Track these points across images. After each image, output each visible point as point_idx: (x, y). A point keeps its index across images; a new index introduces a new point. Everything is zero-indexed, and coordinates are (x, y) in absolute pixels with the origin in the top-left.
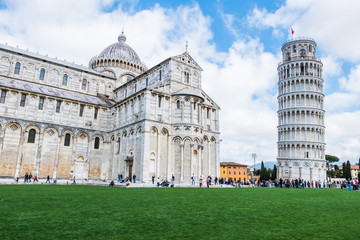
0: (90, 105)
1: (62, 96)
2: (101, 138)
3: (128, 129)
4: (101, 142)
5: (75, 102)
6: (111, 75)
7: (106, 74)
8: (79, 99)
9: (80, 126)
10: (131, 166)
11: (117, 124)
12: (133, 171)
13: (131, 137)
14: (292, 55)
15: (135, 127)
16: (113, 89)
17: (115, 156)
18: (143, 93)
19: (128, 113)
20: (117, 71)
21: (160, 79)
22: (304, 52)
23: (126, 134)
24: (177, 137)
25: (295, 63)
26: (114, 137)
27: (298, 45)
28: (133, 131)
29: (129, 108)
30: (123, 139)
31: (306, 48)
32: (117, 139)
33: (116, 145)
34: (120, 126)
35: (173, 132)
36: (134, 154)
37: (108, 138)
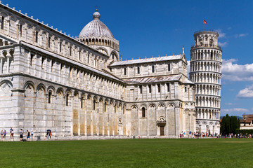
2: (125, 107)
7: (100, 51)
12: (166, 130)
13: (160, 108)
14: (205, 42)
15: (166, 103)
16: (107, 64)
17: (140, 120)
18: (173, 82)
19: (153, 92)
20: (109, 50)
21: (169, 70)
22: (212, 41)
23: (153, 105)
24: (187, 110)
25: (207, 50)
26: (135, 106)
27: (208, 35)
28: (162, 105)
29: (155, 88)
30: (149, 109)
31: (213, 38)
32: (141, 108)
33: (140, 112)
34: (145, 100)
35: (184, 106)
36: (167, 119)
37: (128, 106)
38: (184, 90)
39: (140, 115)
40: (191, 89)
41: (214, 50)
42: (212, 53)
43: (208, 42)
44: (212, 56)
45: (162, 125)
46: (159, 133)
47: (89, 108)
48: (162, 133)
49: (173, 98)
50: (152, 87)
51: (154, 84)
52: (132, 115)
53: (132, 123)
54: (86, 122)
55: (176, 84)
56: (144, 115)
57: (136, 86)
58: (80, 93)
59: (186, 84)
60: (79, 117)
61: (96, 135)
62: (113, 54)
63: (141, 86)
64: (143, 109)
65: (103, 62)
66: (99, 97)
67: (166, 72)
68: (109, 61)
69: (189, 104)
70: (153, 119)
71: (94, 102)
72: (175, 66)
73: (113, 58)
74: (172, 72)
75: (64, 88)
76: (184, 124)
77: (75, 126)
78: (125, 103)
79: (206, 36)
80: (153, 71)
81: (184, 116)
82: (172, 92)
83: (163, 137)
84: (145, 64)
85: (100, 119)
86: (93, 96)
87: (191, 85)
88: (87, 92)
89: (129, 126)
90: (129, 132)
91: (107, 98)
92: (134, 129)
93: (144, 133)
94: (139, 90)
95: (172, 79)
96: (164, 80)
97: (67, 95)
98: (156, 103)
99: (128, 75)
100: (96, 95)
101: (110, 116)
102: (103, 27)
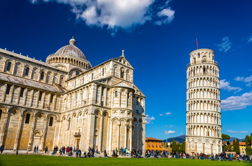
0: (47, 92)
1: (25, 84)
2: (54, 118)
3: (77, 112)
4: (54, 121)
5: (36, 90)
6: (64, 69)
7: (60, 68)
8: (39, 87)
9: (39, 108)
10: (78, 140)
11: (69, 107)
13: (80, 117)
14: (197, 59)
18: (90, 84)
20: (69, 66)
21: (103, 75)
24: (115, 119)
25: (199, 66)
26: (65, 117)
27: (201, 52)
28: (81, 113)
30: (72, 119)
32: (68, 119)
34: (72, 108)
35: (112, 115)
39: (67, 128)
41: (206, 65)
43: (201, 59)
44: (204, 71)
45: (78, 136)
59: (116, 87)
62: (78, 71)
67: (100, 78)
69: (119, 111)
72: (107, 70)
79: (198, 53)
80: (92, 79)
84: (87, 74)
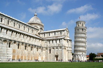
12: (59, 58)
13: (56, 50)
14: (80, 25)
15: (59, 47)
16: (38, 33)
17: (48, 54)
18: (61, 39)
19: (54, 43)
20: (39, 27)
21: (61, 34)
22: (83, 25)
23: (54, 48)
24: (68, 50)
25: (81, 28)
26: (47, 49)
27: (81, 22)
28: (57, 48)
29: (54, 42)
30: (52, 50)
31: (83, 24)
32: (49, 49)
33: (49, 51)
34: (50, 46)
35: (67, 49)
36: (59, 54)
37: (44, 49)
38: (67, 42)
39: (49, 52)
40: (70, 42)
41: (83, 28)
42: (82, 29)
43: (81, 25)
44: (82, 30)
45: (57, 56)
46: (56, 60)
47: (22, 49)
48: (57, 60)
49: (61, 45)
50: (54, 41)
51: (54, 40)
52: (46, 52)
53: (46, 55)
54: (20, 54)
55: (63, 40)
56: (50, 52)
57: (47, 40)
58: (17, 42)
59: (68, 40)
60: (16, 52)
61: (26, 60)
62: (41, 29)
63: (49, 40)
64: (50, 50)
65: (36, 31)
66: (28, 45)
67: (60, 35)
68: (39, 31)
69: (69, 48)
70: (54, 54)
71: (26, 46)
72: (63, 33)
73: (41, 30)
74: (62, 35)
75: (7, 40)
76: (67, 56)
77: (14, 56)
78: (43, 47)
79: (80, 23)
80: (55, 35)
81: (67, 53)
82: (61, 43)
83: (57, 61)
84: (52, 32)
85: (29, 53)
86: (24, 44)
87: (70, 40)
88: (21, 42)
89: (44, 57)
90: (44, 59)
91: (33, 45)
92: (46, 58)
93: (50, 59)
94: (49, 42)
95: (61, 37)
96: (58, 38)
97: (10, 43)
98: (55, 47)
99: (46, 37)
100: (26, 44)
101: (34, 52)
102: (37, 19)
